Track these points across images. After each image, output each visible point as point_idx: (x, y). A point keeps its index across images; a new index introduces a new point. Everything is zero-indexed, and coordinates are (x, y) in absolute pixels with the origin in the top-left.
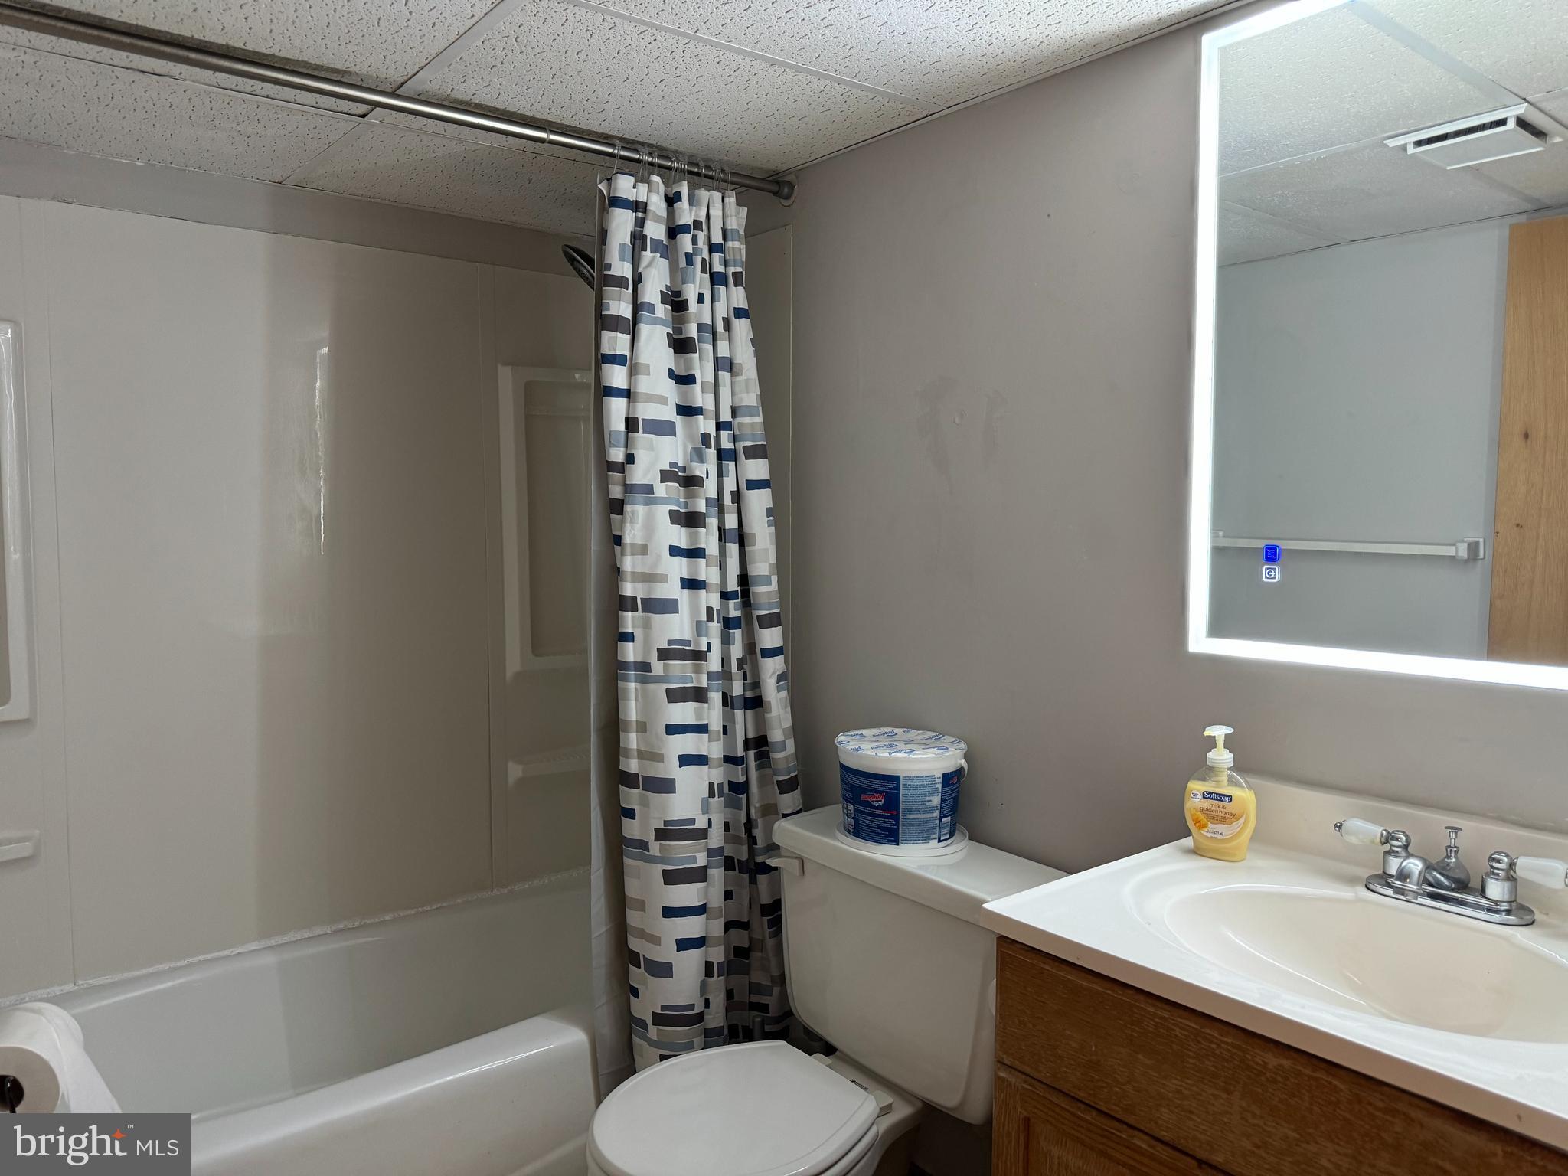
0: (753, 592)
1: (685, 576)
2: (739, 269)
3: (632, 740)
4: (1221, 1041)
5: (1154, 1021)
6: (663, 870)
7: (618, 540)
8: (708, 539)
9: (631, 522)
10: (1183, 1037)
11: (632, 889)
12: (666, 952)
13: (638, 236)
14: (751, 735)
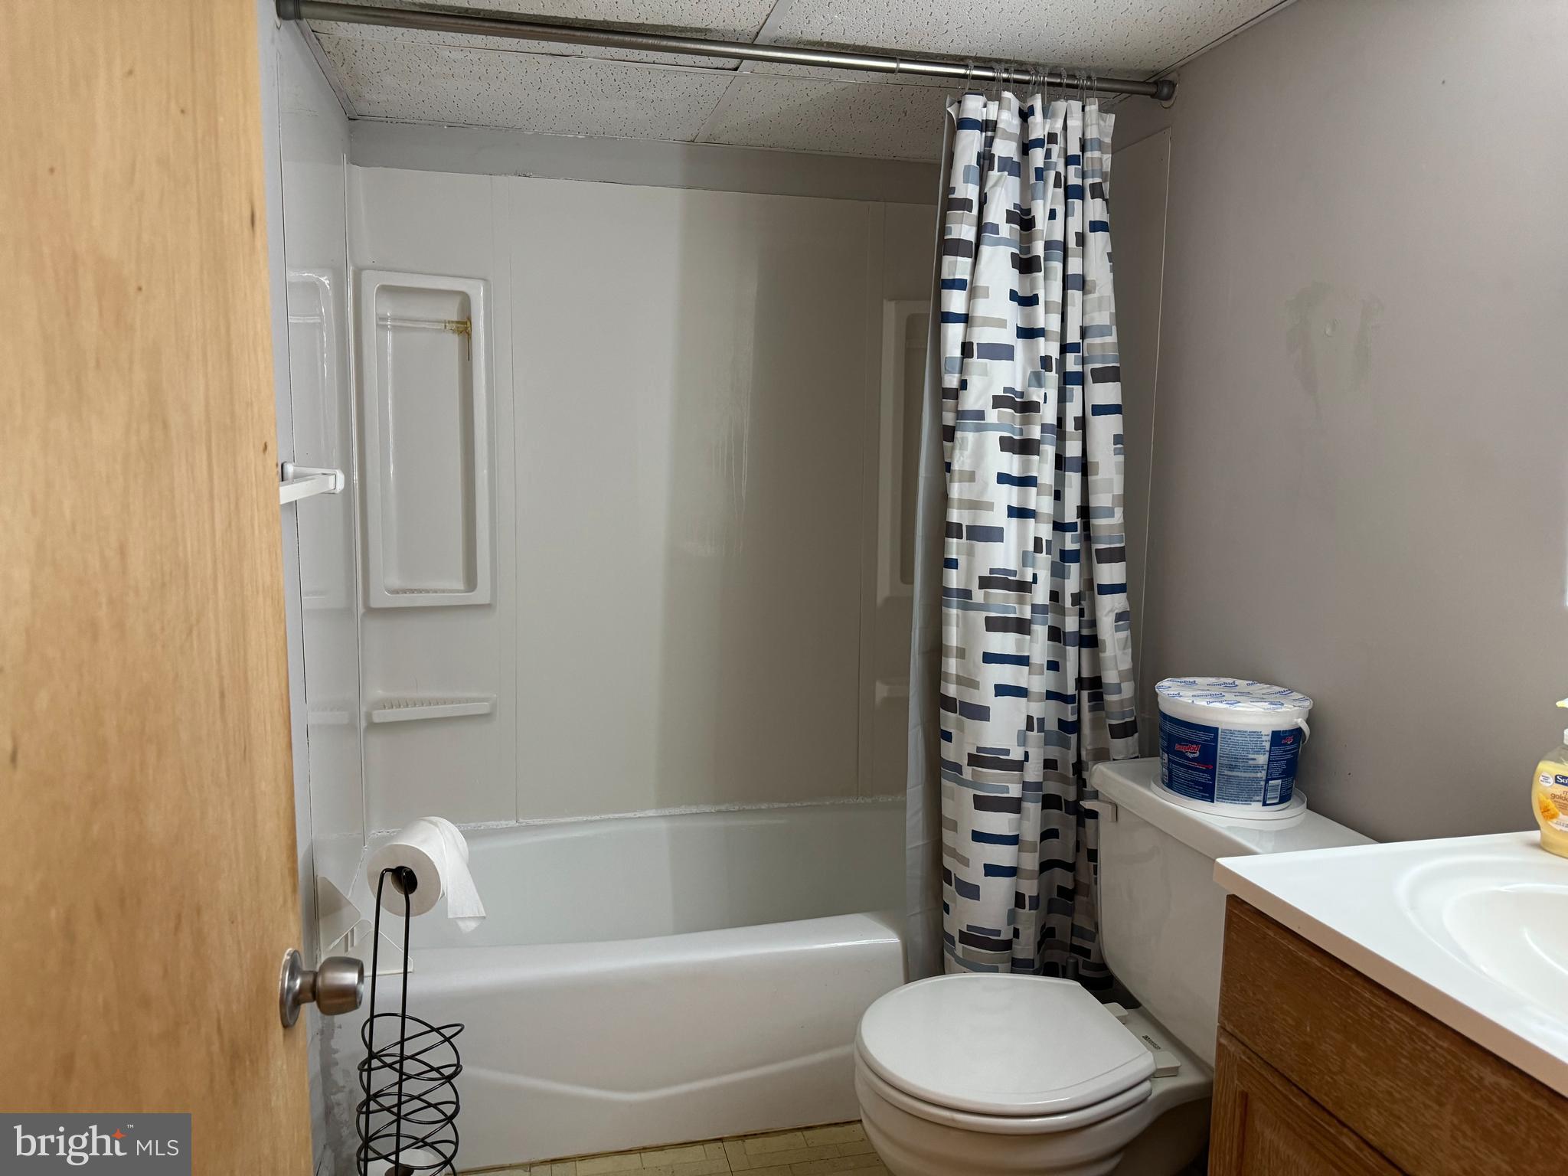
0: (1093, 525)
1: (1015, 504)
2: (1098, 180)
3: (952, 665)
4: (1436, 1043)
5: (1369, 1009)
6: (974, 795)
7: (948, 467)
8: (1043, 467)
9: (960, 449)
10: (1396, 1032)
11: (948, 810)
12: (973, 875)
13: (987, 156)
14: (1085, 674)
